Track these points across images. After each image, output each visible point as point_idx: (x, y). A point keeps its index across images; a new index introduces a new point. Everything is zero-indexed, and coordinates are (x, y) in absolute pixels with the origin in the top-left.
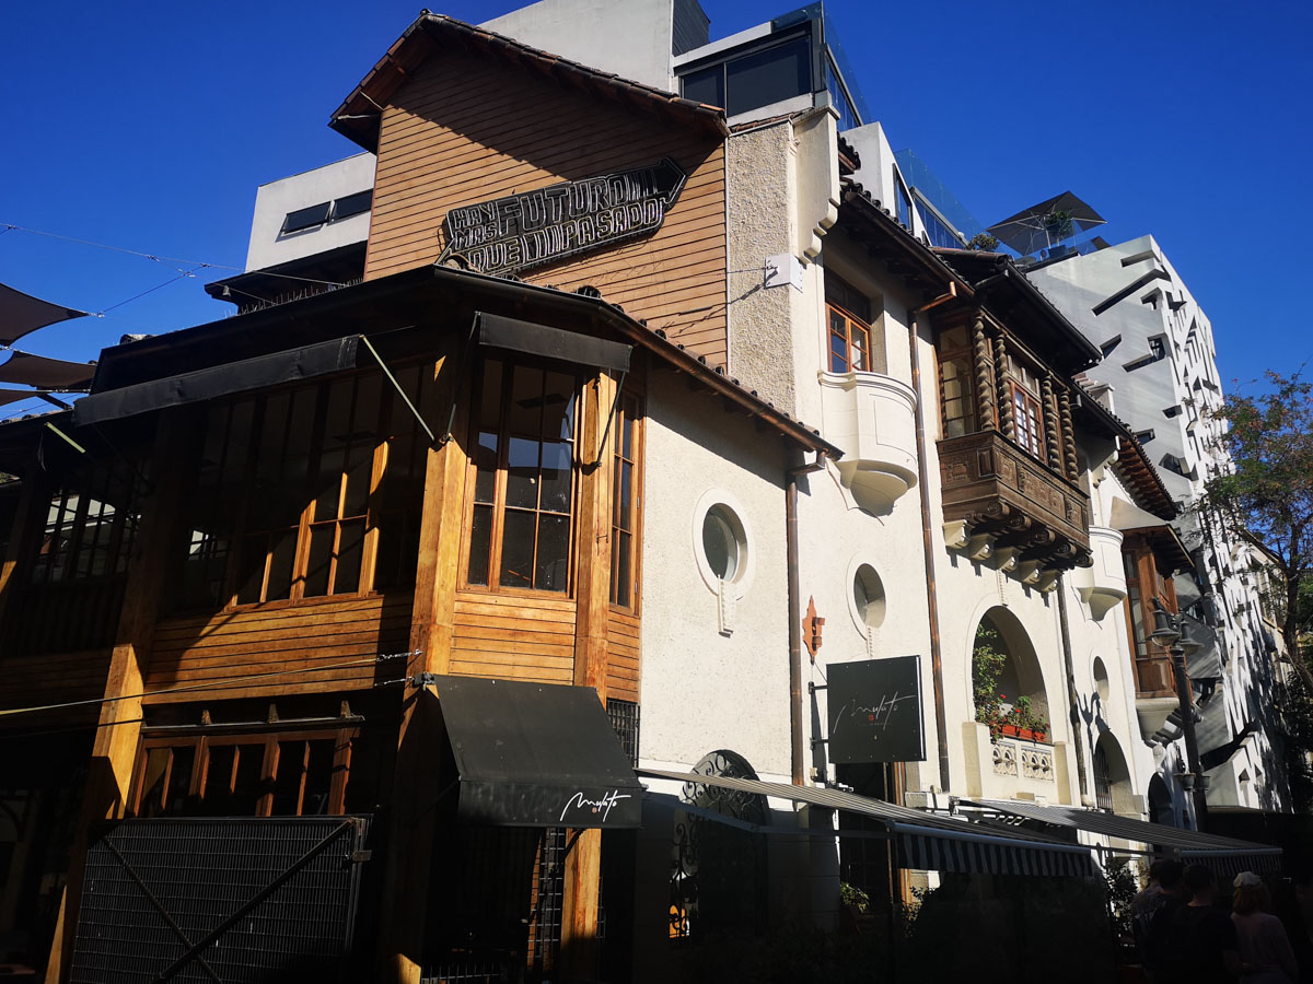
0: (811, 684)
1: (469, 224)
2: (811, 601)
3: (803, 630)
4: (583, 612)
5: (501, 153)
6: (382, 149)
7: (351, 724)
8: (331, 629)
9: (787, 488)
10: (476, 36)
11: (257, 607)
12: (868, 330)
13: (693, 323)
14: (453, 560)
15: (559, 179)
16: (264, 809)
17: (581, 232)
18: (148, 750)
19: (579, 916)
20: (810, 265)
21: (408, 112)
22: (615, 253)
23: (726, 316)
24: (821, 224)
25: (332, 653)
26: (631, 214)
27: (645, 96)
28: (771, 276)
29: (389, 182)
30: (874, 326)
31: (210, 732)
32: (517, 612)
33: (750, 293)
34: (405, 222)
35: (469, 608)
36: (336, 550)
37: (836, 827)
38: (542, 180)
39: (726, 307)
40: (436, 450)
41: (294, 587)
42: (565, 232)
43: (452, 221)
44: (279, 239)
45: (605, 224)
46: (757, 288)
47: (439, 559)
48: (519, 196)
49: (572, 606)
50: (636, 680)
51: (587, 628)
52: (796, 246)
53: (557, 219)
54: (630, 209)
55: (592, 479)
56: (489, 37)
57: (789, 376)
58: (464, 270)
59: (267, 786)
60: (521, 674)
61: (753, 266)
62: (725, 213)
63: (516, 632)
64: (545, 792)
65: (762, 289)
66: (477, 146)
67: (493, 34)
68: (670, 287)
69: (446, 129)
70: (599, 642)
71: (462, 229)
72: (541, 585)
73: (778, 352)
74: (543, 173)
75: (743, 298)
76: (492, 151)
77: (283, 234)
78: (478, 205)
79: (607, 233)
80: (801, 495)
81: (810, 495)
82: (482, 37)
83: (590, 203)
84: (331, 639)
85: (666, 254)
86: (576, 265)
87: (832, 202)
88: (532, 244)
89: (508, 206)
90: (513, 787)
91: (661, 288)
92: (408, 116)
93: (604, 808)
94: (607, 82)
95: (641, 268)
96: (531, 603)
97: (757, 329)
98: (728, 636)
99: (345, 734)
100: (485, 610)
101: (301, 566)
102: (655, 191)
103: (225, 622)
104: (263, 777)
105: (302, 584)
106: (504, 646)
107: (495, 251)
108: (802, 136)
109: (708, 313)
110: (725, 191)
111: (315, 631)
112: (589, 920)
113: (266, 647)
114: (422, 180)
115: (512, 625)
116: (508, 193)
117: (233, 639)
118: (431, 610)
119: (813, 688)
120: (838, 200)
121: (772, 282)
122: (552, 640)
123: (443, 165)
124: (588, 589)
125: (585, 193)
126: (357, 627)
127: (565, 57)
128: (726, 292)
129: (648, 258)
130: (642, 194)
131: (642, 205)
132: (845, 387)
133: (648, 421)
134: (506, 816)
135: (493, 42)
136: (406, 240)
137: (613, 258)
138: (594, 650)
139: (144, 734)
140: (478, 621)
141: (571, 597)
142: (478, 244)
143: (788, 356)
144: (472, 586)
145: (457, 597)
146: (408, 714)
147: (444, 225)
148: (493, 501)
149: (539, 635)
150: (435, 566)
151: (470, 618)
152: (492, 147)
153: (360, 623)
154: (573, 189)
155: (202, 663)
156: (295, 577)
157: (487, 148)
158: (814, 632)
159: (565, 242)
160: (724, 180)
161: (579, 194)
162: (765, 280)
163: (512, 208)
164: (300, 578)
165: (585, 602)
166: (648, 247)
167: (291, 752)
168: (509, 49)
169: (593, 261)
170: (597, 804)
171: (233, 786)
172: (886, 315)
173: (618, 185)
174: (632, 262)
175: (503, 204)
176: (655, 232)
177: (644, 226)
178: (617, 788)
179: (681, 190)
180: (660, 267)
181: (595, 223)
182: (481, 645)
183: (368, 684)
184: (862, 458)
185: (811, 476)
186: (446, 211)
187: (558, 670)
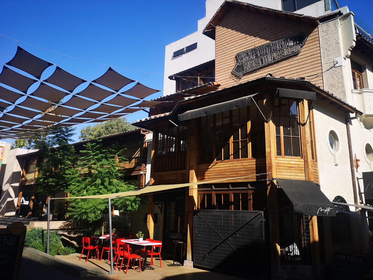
0: (357, 178)
1: (243, 56)
2: (355, 155)
3: (354, 163)
4: (306, 162)
5: (250, 36)
6: (216, 38)
7: (251, 189)
8: (243, 167)
9: (346, 124)
10: (242, 4)
11: (222, 161)
12: (361, 75)
13: (312, 79)
14: (274, 150)
15: (268, 42)
16: (231, 209)
17: (276, 56)
18: (200, 194)
19: (315, 236)
20: (347, 59)
21: (223, 27)
22: (287, 61)
23: (322, 76)
24: (351, 47)
25: (244, 172)
26: (291, 49)
27: (294, 16)
28: (336, 64)
29: (219, 47)
30: (363, 74)
31: (215, 190)
32: (290, 162)
33: (330, 69)
34: (224, 57)
35: (278, 161)
36: (240, 148)
37: (367, 216)
38: (263, 42)
39: (322, 74)
40: (267, 123)
41: (230, 157)
42: (271, 56)
43: (238, 56)
44: (172, 59)
45: (283, 53)
46: (332, 67)
47: (272, 150)
48: (257, 47)
49: (303, 160)
50: (318, 178)
51: (308, 166)
52: (343, 54)
53: (269, 53)
54: (290, 48)
55: (305, 127)
56: (245, 4)
57: (344, 92)
58: (272, 77)
59: (231, 203)
60: (293, 178)
61: (330, 61)
62: (320, 46)
63: (290, 167)
64: (313, 207)
65: (333, 68)
66: (243, 34)
67: (246, 3)
68: (304, 69)
69: (234, 31)
70: (311, 169)
71: (241, 58)
72: (294, 155)
73: (340, 85)
74: (263, 40)
75: (328, 70)
76: (247, 35)
77: (173, 58)
78: (245, 51)
79: (284, 56)
80: (350, 125)
81: (352, 125)
82: (243, 4)
83: (278, 47)
84: (243, 169)
85: (302, 60)
86: (275, 65)
87: (354, 40)
88: (262, 60)
89: (254, 51)
90: (305, 206)
91: (302, 70)
92: (223, 28)
93: (327, 211)
94: (282, 13)
95: (295, 64)
96: (292, 160)
97: (333, 79)
98: (337, 166)
99: (250, 192)
100: (283, 162)
101: (231, 151)
102: (298, 42)
103: (214, 165)
104: (230, 201)
105: (232, 156)
106: (288, 171)
107: (251, 63)
108: (342, 22)
109: (317, 76)
110: (319, 40)
111: (238, 167)
112: (317, 238)
113: (226, 171)
114: (228, 45)
115: (289, 165)
116: (253, 47)
117: (217, 169)
118: (271, 163)
119: (358, 179)
120: (355, 40)
121: (337, 65)
122: (299, 169)
123: (234, 41)
124: (307, 156)
125: (276, 44)
126: (249, 166)
127: (268, 7)
128: (322, 69)
129: (297, 62)
130: (294, 44)
131: (294, 47)
132: (360, 93)
133: (314, 110)
134: (305, 213)
135: (247, 5)
136: (225, 62)
137: (287, 62)
138: (310, 171)
139: (198, 191)
140: (281, 165)
141: (302, 158)
142: (246, 62)
143: (343, 86)
144: (278, 156)
145: (275, 159)
146: (269, 187)
147: (236, 57)
148: (280, 134)
149: (296, 168)
150: (271, 152)
151: (279, 164)
152: (247, 34)
153: (250, 165)
154: (272, 44)
155: (210, 175)
156: (230, 154)
157: (246, 35)
158: (357, 163)
159: (272, 59)
160: (319, 37)
161: (275, 45)
162: (334, 65)
163: (255, 51)
164: (232, 154)
165: (306, 159)
166: (296, 58)
167: (236, 196)
168: (252, 7)
169: (280, 63)
170: (325, 210)
171: (223, 203)
172: (367, 70)
173: (286, 41)
174: (292, 63)
175: (252, 50)
176: (298, 54)
177: (295, 53)
178: (329, 206)
179: (306, 41)
180: (301, 64)
181: (280, 53)
182: (282, 170)
183: (255, 180)
184: (366, 114)
185: (352, 121)
186: (236, 53)
187: (301, 177)
